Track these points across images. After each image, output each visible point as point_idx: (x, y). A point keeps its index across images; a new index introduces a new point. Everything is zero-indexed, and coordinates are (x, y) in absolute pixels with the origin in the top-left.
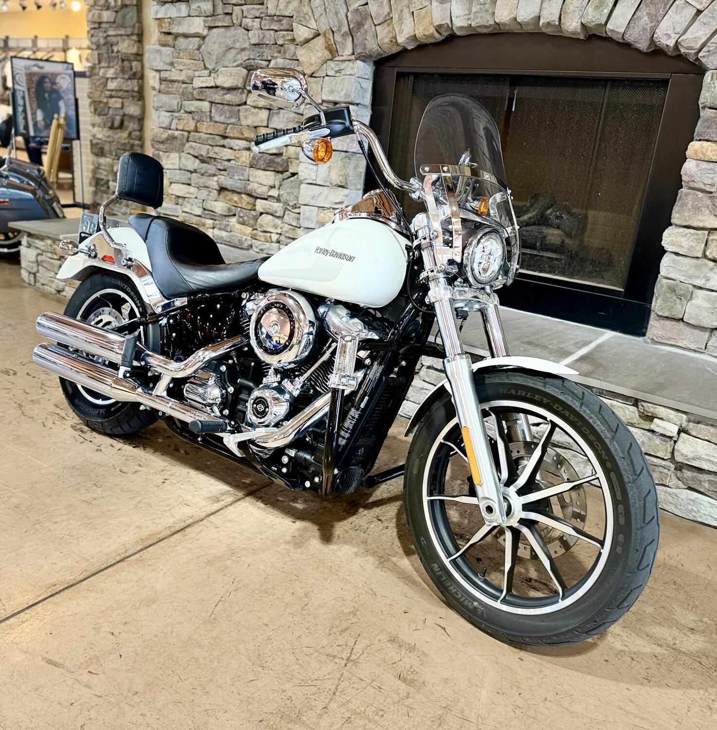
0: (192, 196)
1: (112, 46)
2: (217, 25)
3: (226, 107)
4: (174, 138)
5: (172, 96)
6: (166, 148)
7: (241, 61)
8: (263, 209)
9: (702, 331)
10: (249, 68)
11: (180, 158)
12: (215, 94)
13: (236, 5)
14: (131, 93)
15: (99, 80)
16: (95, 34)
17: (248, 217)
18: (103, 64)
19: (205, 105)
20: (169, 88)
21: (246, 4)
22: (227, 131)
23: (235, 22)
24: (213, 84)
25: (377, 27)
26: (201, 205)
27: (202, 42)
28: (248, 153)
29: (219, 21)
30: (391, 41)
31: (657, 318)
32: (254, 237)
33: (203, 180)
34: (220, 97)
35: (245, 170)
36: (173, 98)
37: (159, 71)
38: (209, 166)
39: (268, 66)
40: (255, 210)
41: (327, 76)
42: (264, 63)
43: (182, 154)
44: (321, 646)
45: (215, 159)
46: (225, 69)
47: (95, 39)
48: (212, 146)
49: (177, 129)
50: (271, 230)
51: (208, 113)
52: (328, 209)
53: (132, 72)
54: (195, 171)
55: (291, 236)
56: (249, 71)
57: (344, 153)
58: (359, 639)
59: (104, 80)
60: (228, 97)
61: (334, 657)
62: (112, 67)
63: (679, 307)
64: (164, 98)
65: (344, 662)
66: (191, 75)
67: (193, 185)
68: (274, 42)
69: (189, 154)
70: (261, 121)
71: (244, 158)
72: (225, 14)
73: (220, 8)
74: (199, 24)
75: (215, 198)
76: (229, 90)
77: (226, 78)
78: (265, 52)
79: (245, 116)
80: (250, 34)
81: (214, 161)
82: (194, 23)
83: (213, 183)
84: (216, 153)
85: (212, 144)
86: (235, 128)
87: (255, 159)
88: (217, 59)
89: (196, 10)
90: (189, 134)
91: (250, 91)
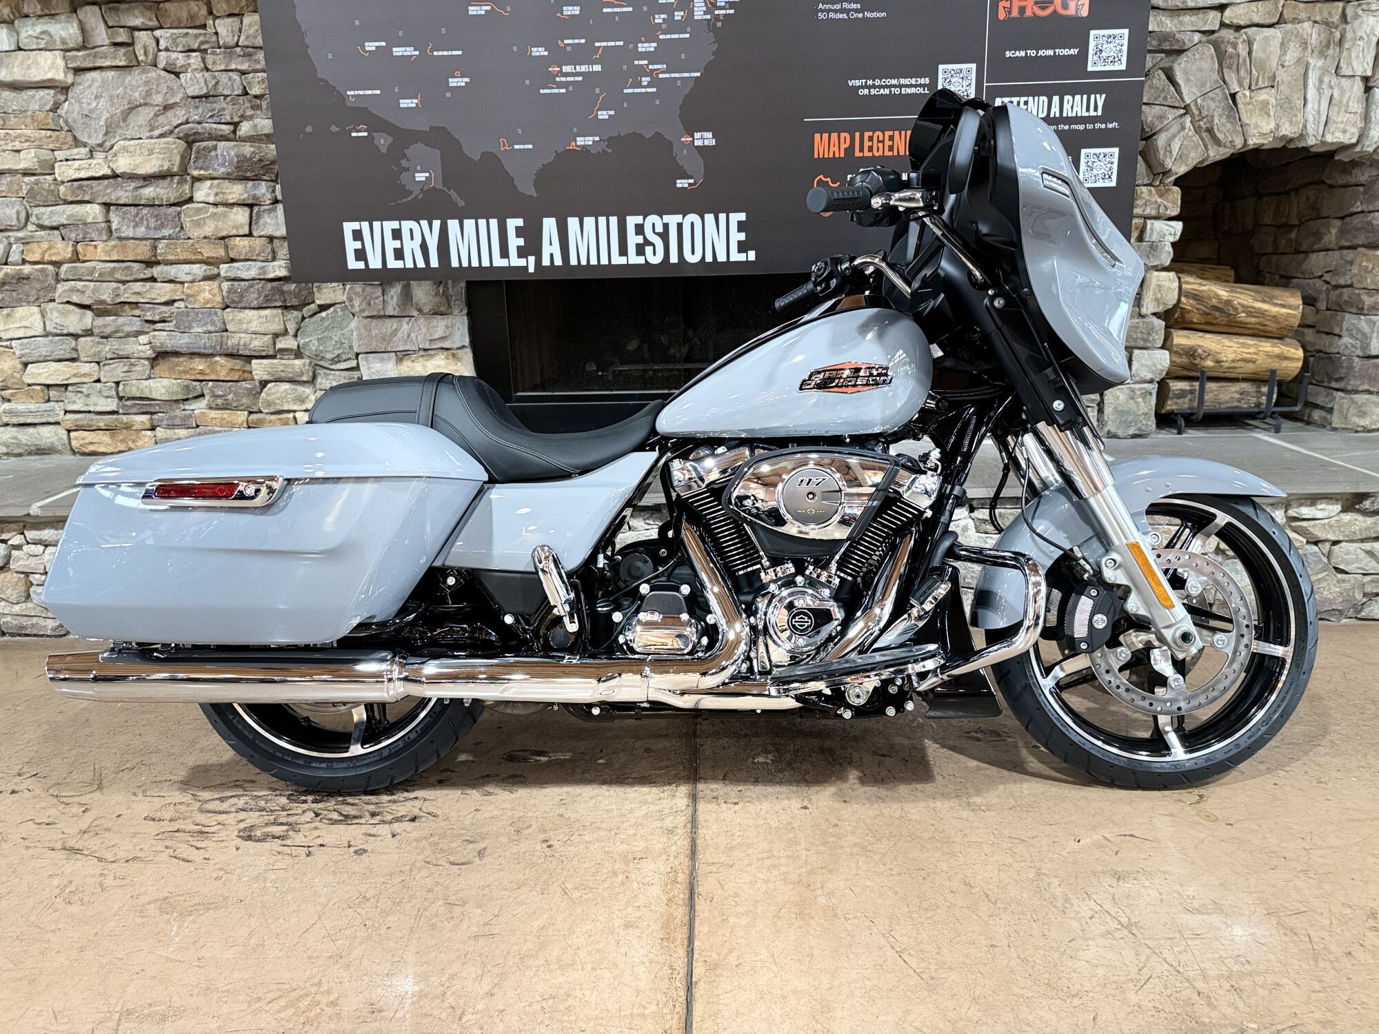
0: (85, 380)
2: (97, 64)
3: (145, 211)
4: (22, 279)
5: (1, 200)
7: (171, 128)
8: (269, 373)
10: (190, 139)
11: (44, 314)
12: (117, 188)
13: (140, 30)
17: (236, 394)
19: (93, 212)
21: (161, 28)
22: (158, 251)
23: (141, 58)
24: (109, 172)
26: (114, 393)
27: (63, 98)
28: (216, 283)
29: (104, 57)
33: (110, 347)
34: (129, 194)
35: (215, 313)
36: (6, 205)
38: (121, 320)
39: (234, 132)
40: (250, 379)
42: (227, 129)
43: (50, 306)
45: (135, 304)
46: (131, 143)
48: (124, 282)
49: (24, 262)
50: (295, 408)
51: (103, 225)
52: (414, 353)
54: (89, 333)
56: (190, 144)
60: (149, 192)
66: (48, 158)
67: (85, 359)
68: (240, 92)
69: (68, 302)
70: (236, 227)
71: (208, 293)
72: (116, 44)
73: (101, 35)
74: (53, 63)
75: (147, 372)
76: (149, 179)
77: (139, 160)
78: (224, 109)
79: (196, 221)
80: (183, 80)
81: (132, 309)
82: (37, 63)
83: (140, 348)
84: (138, 293)
85: (124, 278)
86: (175, 245)
87: (236, 292)
88: (107, 127)
89: (37, 38)
90: (59, 268)
91: (197, 180)
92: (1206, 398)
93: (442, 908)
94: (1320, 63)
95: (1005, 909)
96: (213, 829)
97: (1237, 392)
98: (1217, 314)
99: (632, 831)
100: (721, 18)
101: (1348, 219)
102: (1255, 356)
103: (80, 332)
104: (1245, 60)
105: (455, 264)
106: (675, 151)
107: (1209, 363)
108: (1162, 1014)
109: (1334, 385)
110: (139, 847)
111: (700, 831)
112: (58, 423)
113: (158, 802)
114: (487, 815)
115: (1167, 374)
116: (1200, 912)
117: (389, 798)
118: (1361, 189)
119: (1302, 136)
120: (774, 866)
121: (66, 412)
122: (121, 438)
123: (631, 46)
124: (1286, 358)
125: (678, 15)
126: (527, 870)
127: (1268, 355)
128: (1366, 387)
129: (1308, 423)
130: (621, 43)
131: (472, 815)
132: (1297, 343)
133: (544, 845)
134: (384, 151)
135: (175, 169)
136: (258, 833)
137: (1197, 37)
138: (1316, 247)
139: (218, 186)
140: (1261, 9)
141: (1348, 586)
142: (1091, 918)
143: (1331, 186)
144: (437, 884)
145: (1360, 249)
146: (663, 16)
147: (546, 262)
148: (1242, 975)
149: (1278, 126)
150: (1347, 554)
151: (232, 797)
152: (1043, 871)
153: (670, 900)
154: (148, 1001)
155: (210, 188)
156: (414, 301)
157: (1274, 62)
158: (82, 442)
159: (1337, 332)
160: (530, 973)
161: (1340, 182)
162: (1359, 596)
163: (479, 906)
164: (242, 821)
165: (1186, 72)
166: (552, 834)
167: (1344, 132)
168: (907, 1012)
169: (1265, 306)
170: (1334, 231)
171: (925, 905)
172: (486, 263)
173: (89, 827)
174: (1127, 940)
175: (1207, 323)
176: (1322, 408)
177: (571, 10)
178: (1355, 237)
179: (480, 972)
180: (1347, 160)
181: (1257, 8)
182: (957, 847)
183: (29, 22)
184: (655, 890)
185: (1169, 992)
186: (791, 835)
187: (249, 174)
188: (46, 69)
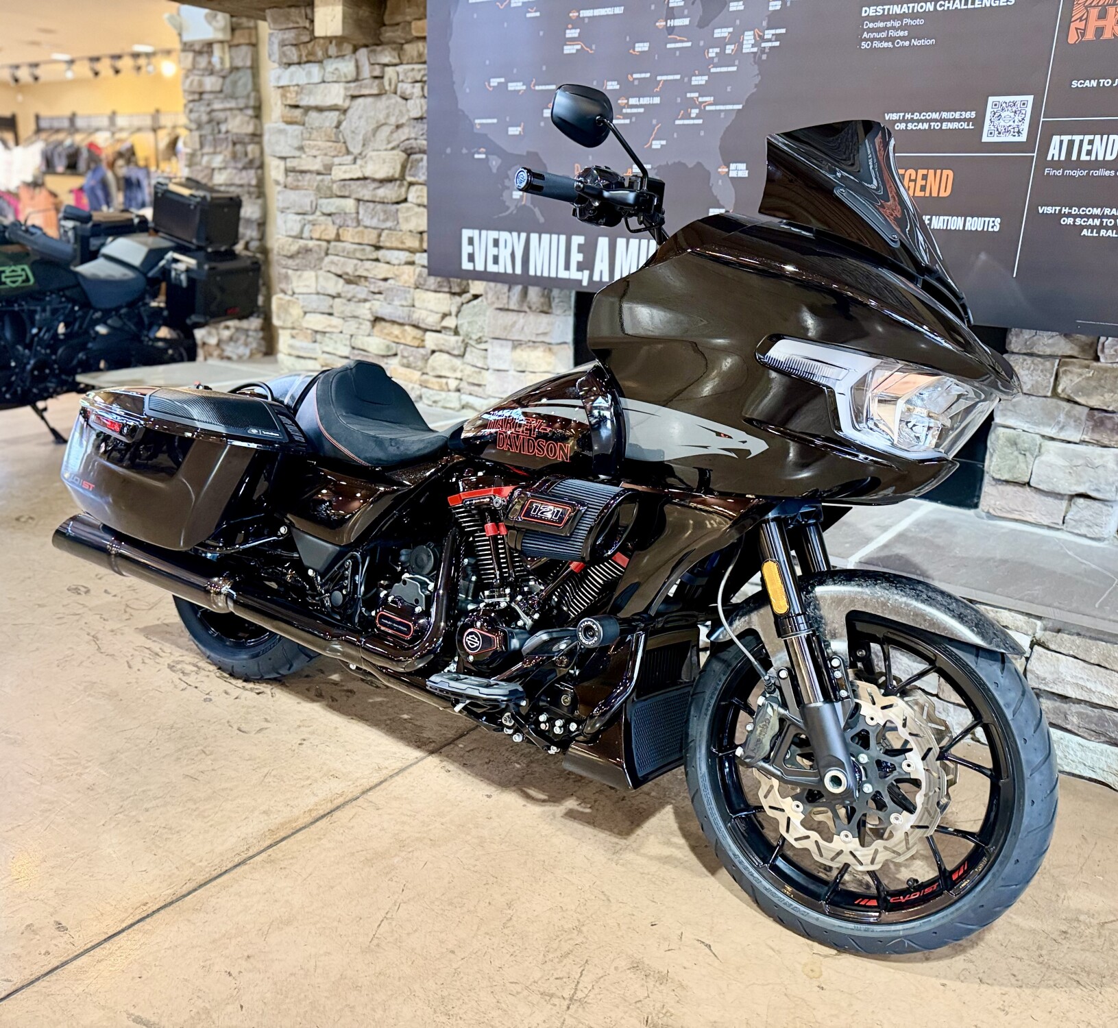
0: (335, 330)
1: (218, 123)
2: (362, 93)
3: (379, 207)
4: (308, 250)
5: (303, 192)
6: (297, 265)
7: (398, 143)
8: (435, 344)
9: (1056, 498)
10: (409, 152)
11: (317, 277)
12: (363, 188)
13: (388, 66)
14: (246, 189)
15: (202, 171)
16: (195, 109)
17: (415, 357)
18: (207, 149)
19: (349, 204)
20: (298, 181)
21: (401, 64)
22: (382, 239)
23: (387, 87)
24: (359, 175)
26: (348, 343)
27: (342, 117)
29: (366, 87)
31: (994, 483)
32: (423, 385)
33: (350, 308)
34: (370, 193)
35: (409, 292)
36: (306, 196)
37: (284, 158)
38: (358, 288)
40: (423, 347)
43: (320, 272)
44: (532, 980)
45: (366, 278)
46: (375, 153)
47: (194, 116)
48: (362, 260)
49: (312, 239)
50: (448, 374)
51: (354, 215)
52: (526, 343)
53: (246, 160)
54: (339, 296)
55: (476, 382)
56: (408, 156)
58: (587, 967)
59: (210, 171)
60: (382, 192)
61: (552, 996)
62: (220, 153)
63: (1023, 466)
64: (293, 196)
65: (567, 1002)
66: (329, 163)
67: (337, 315)
69: (329, 271)
71: (407, 275)
72: (373, 78)
73: (366, 70)
74: (339, 92)
75: (368, 331)
76: (381, 182)
77: (378, 167)
79: (406, 217)
80: (409, 105)
81: (364, 281)
82: (331, 92)
83: (366, 312)
84: (367, 270)
85: (361, 257)
86: (392, 234)
88: (364, 140)
89: (333, 73)
90: (328, 245)
91: (411, 184)
93: (196, 753)
96: (163, 655)
100: (767, 50)
103: (334, 294)
105: (532, 273)
106: (711, 182)
112: (316, 359)
120: (404, 823)
121: (323, 352)
123: (686, 79)
125: (729, 49)
130: (678, 77)
133: (300, 742)
134: (494, 171)
135: (397, 176)
139: (420, 190)
144: (215, 737)
146: (717, 50)
147: (596, 278)
153: (311, 810)
155: (415, 192)
156: (528, 300)
160: (180, 810)
163: (214, 760)
166: (315, 737)
168: (327, 954)
172: (553, 275)
173: (117, 629)
174: (556, 1008)
177: (642, 47)
179: (160, 795)
183: (330, 61)
184: (312, 801)
188: (334, 98)
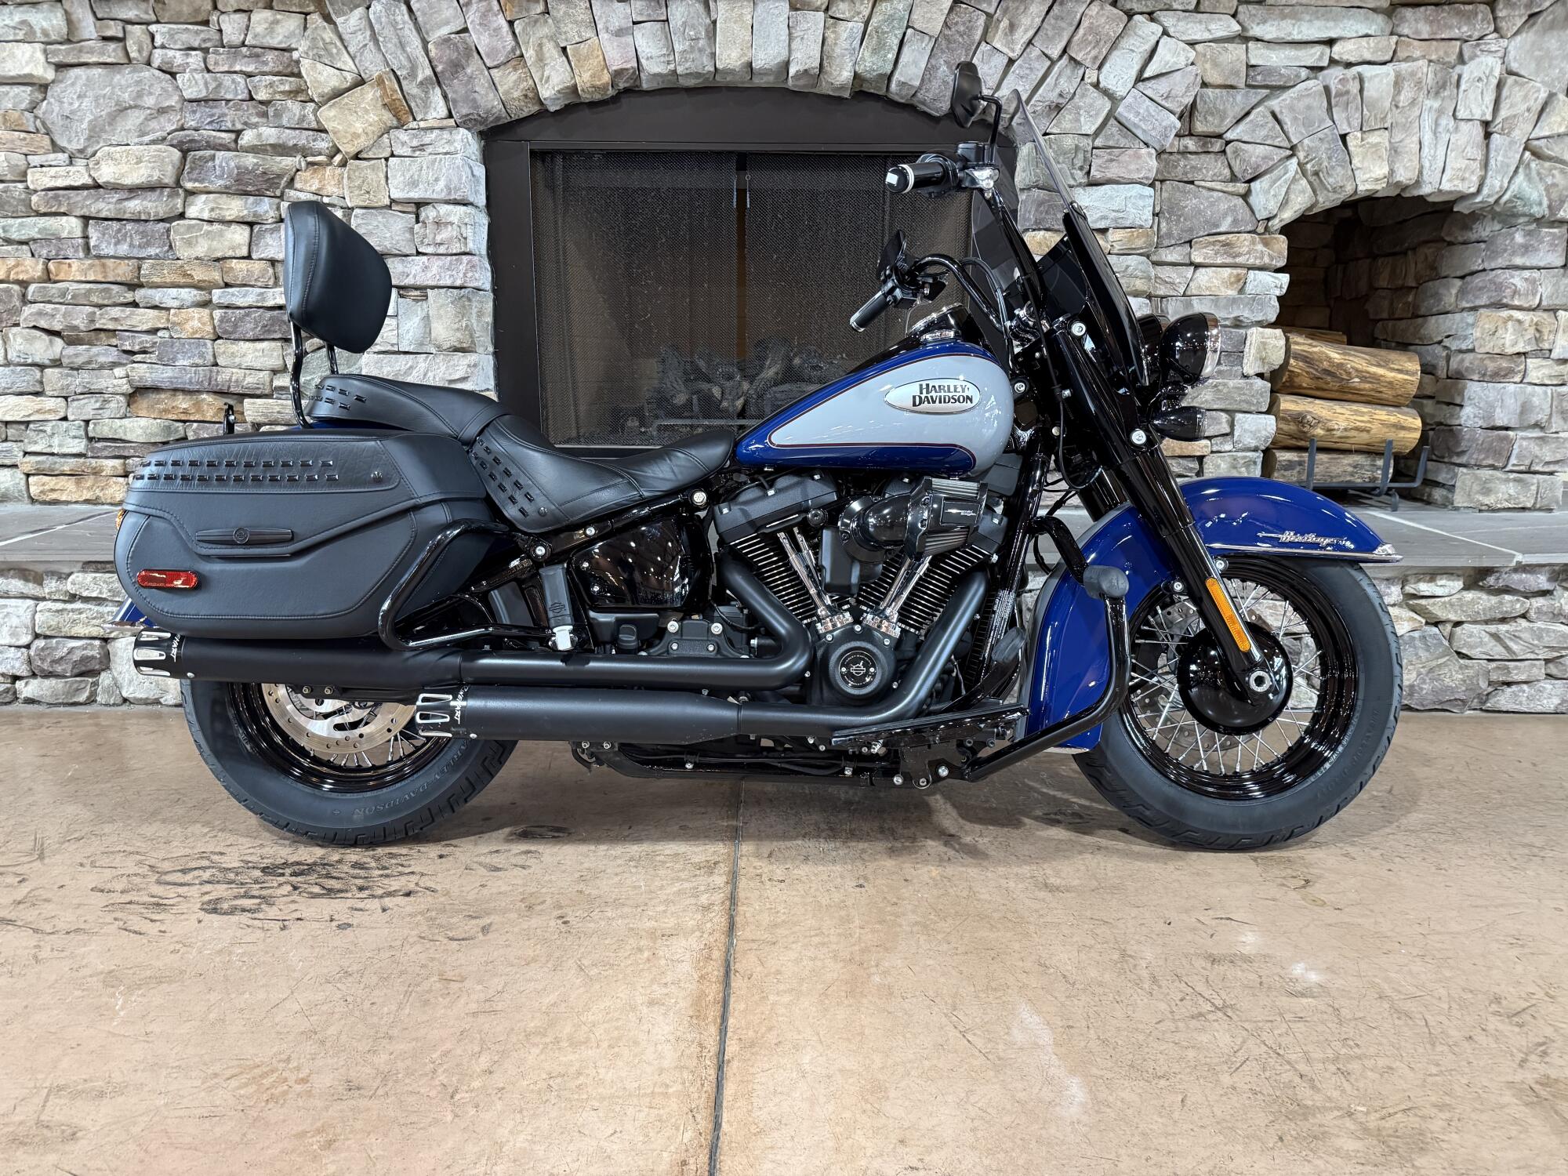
0: (49, 417)
2: (82, 60)
3: (129, 226)
7: (165, 134)
8: (264, 415)
10: (185, 147)
11: (6, 339)
12: (98, 199)
13: (133, 23)
19: (70, 226)
21: (158, 22)
22: (143, 273)
23: (132, 55)
24: (90, 182)
25: (494, 72)
26: (82, 433)
27: (40, 97)
28: (206, 312)
29: (91, 51)
30: (526, 96)
33: (81, 380)
34: (111, 206)
35: (205, 344)
38: (95, 350)
39: (236, 141)
41: (393, 155)
42: (227, 137)
43: (13, 332)
44: (1167, 1012)
45: (113, 331)
46: (117, 149)
48: (100, 306)
51: (80, 240)
54: (57, 363)
56: (185, 153)
57: (455, 291)
60: (134, 205)
65: (1219, 1012)
66: (20, 163)
67: (51, 393)
68: (245, 96)
69: (35, 327)
70: (233, 248)
71: (197, 321)
72: (105, 39)
73: (88, 27)
74: (32, 56)
75: (123, 410)
76: (134, 190)
77: (124, 168)
78: (224, 115)
79: (187, 239)
80: (179, 82)
81: (108, 338)
82: (12, 55)
83: (115, 382)
84: (116, 320)
85: (101, 302)
86: (162, 265)
87: (230, 320)
88: (90, 130)
89: (15, 28)
90: (26, 288)
91: (191, 193)
92: (1316, 470)
93: (438, 985)
94: (1436, 104)
95: (1084, 990)
96: (171, 902)
97: (1350, 465)
98: (1329, 379)
99: (662, 908)
101: (1468, 279)
102: (1369, 425)
103: (47, 362)
104: (1355, 98)
107: (1319, 431)
108: (1259, 1096)
109: (1456, 460)
110: (83, 919)
111: (741, 909)
112: (15, 466)
113: (108, 874)
114: (494, 890)
115: (1272, 443)
116: (1303, 995)
117: (381, 872)
118: (1483, 246)
119: (1418, 183)
120: (823, 944)
121: (26, 453)
122: (89, 484)
124: (1403, 428)
126: (539, 946)
127: (1383, 424)
128: (1490, 462)
129: (1428, 503)
131: (476, 890)
132: (1414, 411)
133: (560, 922)
135: (169, 179)
136: (225, 906)
137: (1304, 73)
138: (1435, 310)
139: (214, 201)
140: (1372, 45)
141: (1471, 672)
142: (1181, 1000)
143: (1451, 244)
144: (432, 959)
145: (1482, 311)
148: (1350, 1058)
149: (1392, 172)
150: (1471, 636)
151: (196, 869)
152: (1129, 953)
153: (702, 977)
154: (84, 1077)
155: (205, 203)
156: (433, 335)
157: (1387, 104)
158: (41, 488)
159: (1458, 401)
160: (535, 1051)
161: (1460, 239)
162: (1483, 684)
163: (479, 982)
164: (207, 893)
165: (1291, 108)
166: (568, 911)
167: (1463, 179)
168: (970, 1092)
169: (1380, 371)
170: (1454, 291)
171: (994, 985)
173: (25, 897)
174: (1221, 1022)
175: (1318, 389)
176: (1443, 486)
178: (1476, 298)
179: (477, 1049)
180: (1466, 212)
181: (1368, 43)
182: (1032, 928)
184: (686, 967)
185: (1267, 1074)
186: (843, 913)
187: (250, 188)
188: (24, 63)
